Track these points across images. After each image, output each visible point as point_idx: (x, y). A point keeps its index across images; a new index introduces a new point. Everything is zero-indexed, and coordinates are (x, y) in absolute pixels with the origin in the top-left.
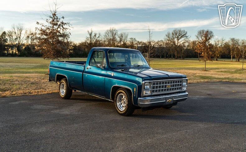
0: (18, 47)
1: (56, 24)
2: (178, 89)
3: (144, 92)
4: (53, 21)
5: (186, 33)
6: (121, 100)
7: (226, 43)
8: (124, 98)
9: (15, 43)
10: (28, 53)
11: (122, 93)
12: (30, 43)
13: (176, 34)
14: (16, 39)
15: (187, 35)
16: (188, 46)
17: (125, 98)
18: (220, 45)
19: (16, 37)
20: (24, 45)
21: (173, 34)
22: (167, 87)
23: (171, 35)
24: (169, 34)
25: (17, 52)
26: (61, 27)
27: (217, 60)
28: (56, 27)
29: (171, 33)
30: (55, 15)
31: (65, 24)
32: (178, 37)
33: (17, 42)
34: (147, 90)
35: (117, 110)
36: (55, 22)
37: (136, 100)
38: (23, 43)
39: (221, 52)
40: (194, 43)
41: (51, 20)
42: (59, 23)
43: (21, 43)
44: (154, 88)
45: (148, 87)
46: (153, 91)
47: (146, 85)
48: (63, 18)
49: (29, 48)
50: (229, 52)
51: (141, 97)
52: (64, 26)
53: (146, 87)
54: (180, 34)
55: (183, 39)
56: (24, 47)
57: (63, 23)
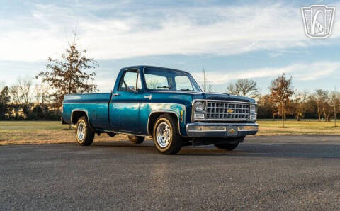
0: (25, 107)
1: (76, 61)
2: (243, 116)
3: (195, 115)
4: (72, 56)
5: (255, 84)
6: (162, 133)
7: (310, 97)
8: (166, 128)
9: (21, 103)
10: (38, 115)
11: (163, 121)
12: (41, 101)
13: (241, 86)
14: (22, 96)
15: (256, 87)
16: (258, 102)
17: (169, 130)
18: (302, 99)
19: (22, 94)
20: (32, 104)
21: (237, 86)
22: (228, 111)
23: (235, 88)
24: (231, 86)
25: (23, 115)
26: (83, 65)
27: (299, 120)
28: (74, 65)
29: (235, 85)
30: (74, 47)
31: (88, 60)
32: (244, 90)
33: (23, 101)
34: (199, 112)
35: (157, 148)
36: (74, 58)
37: (183, 129)
38: (32, 101)
39: (304, 109)
40: (267, 97)
41: (68, 55)
42: (79, 59)
43: (29, 101)
44: (209, 111)
45: (201, 108)
46: (208, 116)
47: (198, 106)
48: (85, 51)
49: (40, 109)
50: (316, 109)
51: (190, 122)
52: (86, 64)
53: (197, 108)
54: (247, 86)
55: (250, 92)
56: (32, 108)
57: (84, 59)
